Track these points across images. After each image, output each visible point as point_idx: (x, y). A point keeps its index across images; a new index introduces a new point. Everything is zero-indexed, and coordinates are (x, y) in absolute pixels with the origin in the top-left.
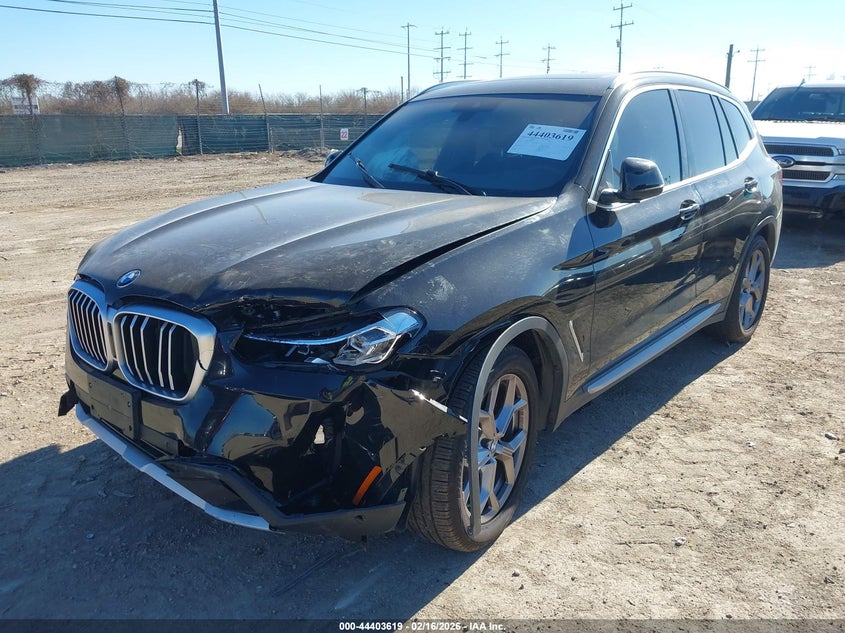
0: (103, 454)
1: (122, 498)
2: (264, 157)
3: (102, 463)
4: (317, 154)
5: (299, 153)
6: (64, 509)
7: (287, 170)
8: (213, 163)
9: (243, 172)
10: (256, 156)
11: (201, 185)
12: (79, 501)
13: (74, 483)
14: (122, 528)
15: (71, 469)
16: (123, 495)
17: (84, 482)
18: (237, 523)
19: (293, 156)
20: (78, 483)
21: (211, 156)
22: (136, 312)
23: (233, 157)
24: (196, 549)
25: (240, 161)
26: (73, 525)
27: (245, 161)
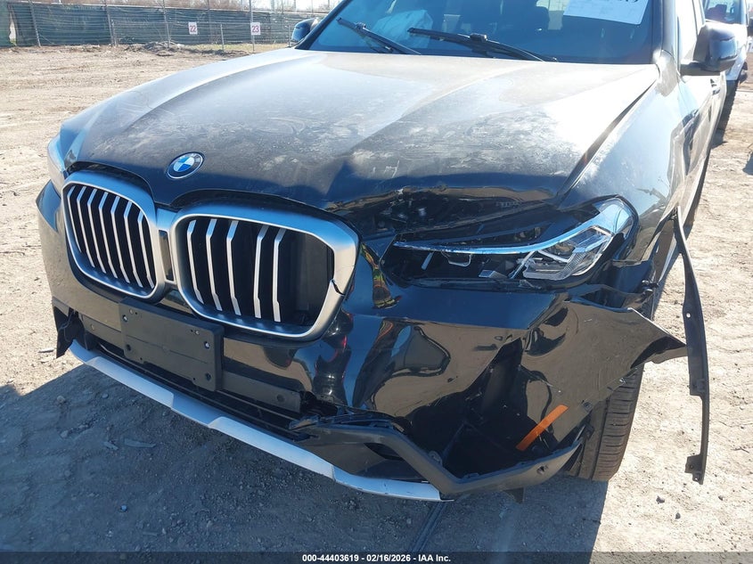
0: (85, 392)
1: (140, 449)
2: (107, 50)
3: (89, 403)
4: (164, 48)
5: (145, 47)
6: (68, 473)
7: (139, 63)
8: (55, 55)
9: (93, 65)
10: (100, 50)
11: (52, 76)
12: (83, 459)
13: (65, 434)
14: (160, 492)
15: (52, 415)
16: (137, 444)
17: (77, 431)
18: (390, 494)
19: (139, 49)
20: (70, 433)
21: (51, 49)
22: (214, 214)
23: (75, 50)
24: (274, 512)
25: (84, 54)
26: (92, 495)
27: (88, 53)
